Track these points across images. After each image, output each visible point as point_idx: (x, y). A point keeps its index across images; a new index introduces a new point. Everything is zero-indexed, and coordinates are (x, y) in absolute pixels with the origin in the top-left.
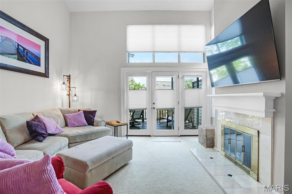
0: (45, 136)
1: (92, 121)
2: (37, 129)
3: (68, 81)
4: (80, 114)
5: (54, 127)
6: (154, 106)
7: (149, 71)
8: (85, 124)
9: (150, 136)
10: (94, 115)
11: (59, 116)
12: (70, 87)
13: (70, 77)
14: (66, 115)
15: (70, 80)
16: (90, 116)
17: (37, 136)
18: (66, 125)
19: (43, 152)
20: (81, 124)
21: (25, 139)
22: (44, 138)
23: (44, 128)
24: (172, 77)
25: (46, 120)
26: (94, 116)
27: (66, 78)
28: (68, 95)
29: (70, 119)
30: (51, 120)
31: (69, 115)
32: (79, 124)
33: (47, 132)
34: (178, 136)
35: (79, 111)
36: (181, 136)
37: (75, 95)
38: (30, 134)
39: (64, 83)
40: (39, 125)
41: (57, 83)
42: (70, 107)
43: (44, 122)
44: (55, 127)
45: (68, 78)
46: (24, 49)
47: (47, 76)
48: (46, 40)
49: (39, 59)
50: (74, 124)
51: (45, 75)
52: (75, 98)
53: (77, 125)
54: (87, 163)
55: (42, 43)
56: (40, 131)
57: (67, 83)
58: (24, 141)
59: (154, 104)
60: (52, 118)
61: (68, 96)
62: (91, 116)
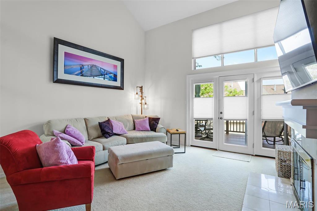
0: (110, 134)
1: (154, 127)
2: (105, 128)
3: (140, 91)
4: (145, 120)
5: (119, 129)
6: (221, 116)
7: (216, 77)
8: (148, 129)
9: (216, 150)
10: (157, 122)
11: (128, 121)
12: (142, 97)
13: (142, 88)
14: (135, 120)
15: (142, 90)
16: (153, 123)
17: (105, 133)
18: (134, 129)
19: (102, 145)
20: (145, 129)
21: (98, 135)
22: (110, 136)
23: (111, 129)
24: (246, 80)
25: (114, 123)
26: (158, 124)
27: (139, 89)
28: (141, 103)
29: (137, 124)
30: (120, 123)
31: (137, 120)
32: (143, 128)
33: (112, 132)
34: (252, 155)
35: (146, 117)
36: (256, 156)
37: (146, 104)
38: (101, 131)
39: (137, 94)
40: (107, 126)
41: (132, 93)
42: (142, 114)
43: (113, 124)
44: (121, 129)
45: (140, 89)
46: (105, 70)
47: (122, 88)
48: (122, 61)
49: (115, 76)
50: (139, 129)
51: (121, 88)
52: (146, 106)
53: (142, 130)
54: (118, 157)
55: (118, 64)
56: (107, 130)
57: (140, 93)
58: (98, 136)
59: (221, 113)
60: (122, 122)
61: (140, 105)
62: (155, 123)
